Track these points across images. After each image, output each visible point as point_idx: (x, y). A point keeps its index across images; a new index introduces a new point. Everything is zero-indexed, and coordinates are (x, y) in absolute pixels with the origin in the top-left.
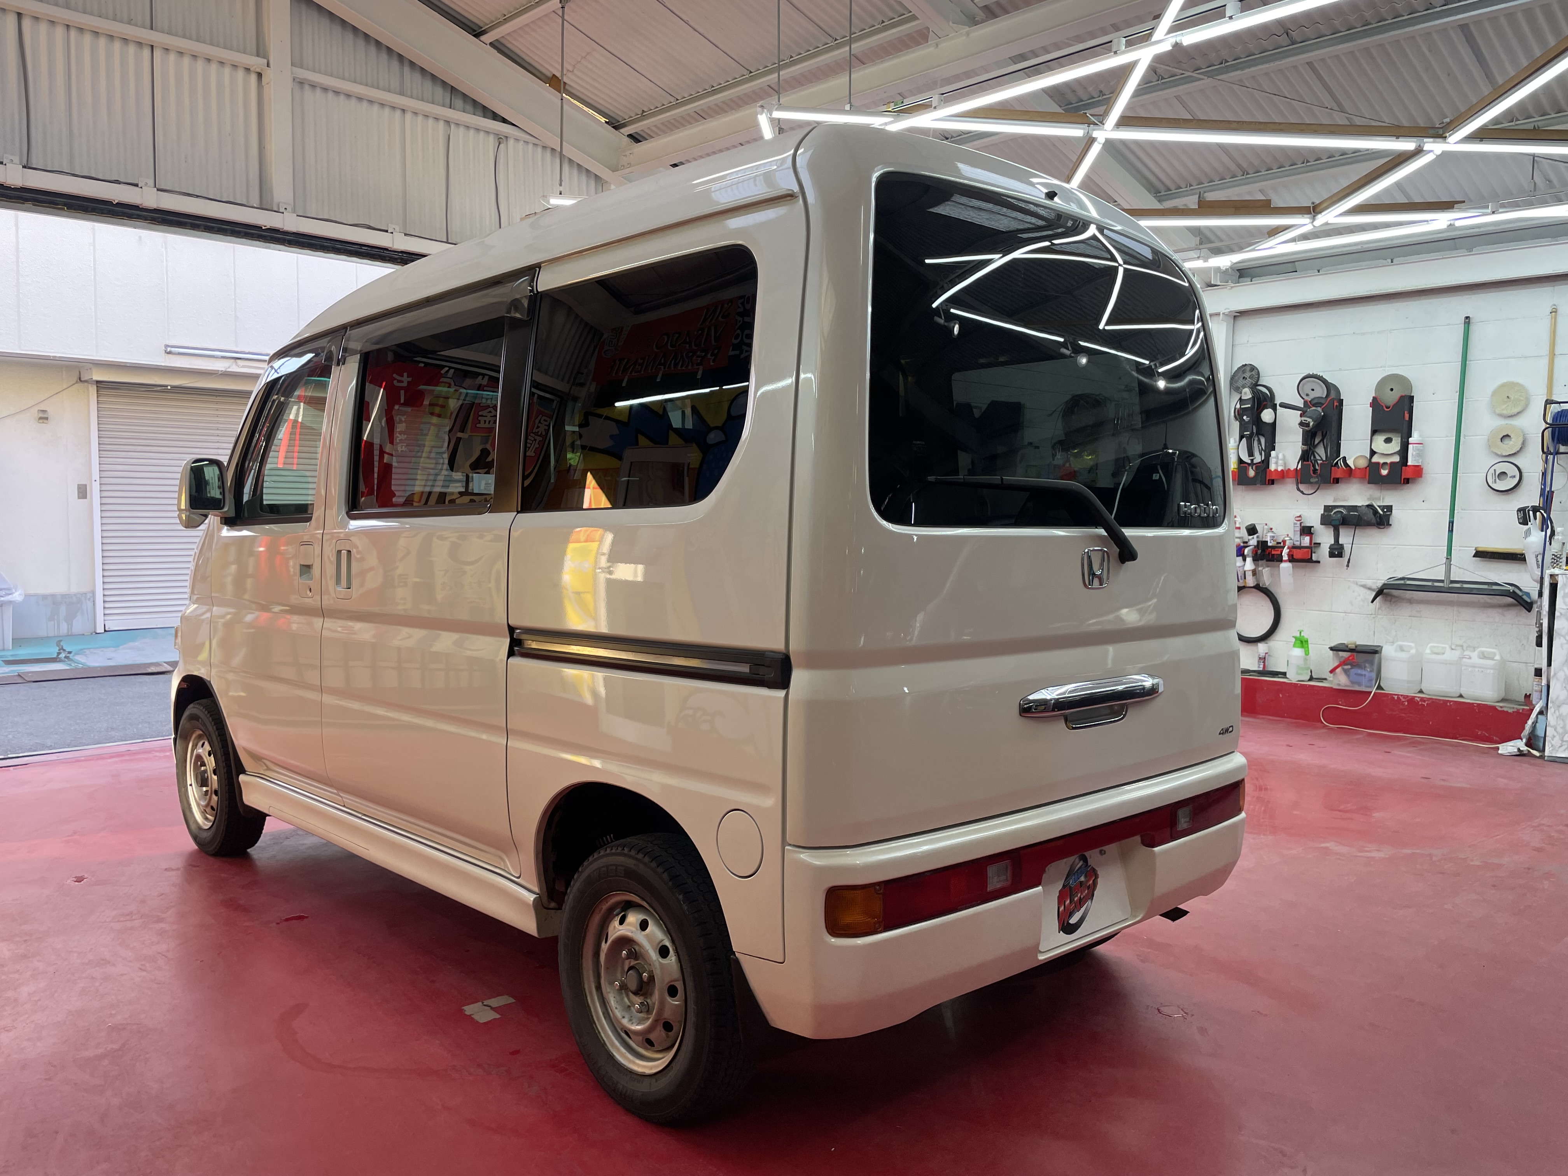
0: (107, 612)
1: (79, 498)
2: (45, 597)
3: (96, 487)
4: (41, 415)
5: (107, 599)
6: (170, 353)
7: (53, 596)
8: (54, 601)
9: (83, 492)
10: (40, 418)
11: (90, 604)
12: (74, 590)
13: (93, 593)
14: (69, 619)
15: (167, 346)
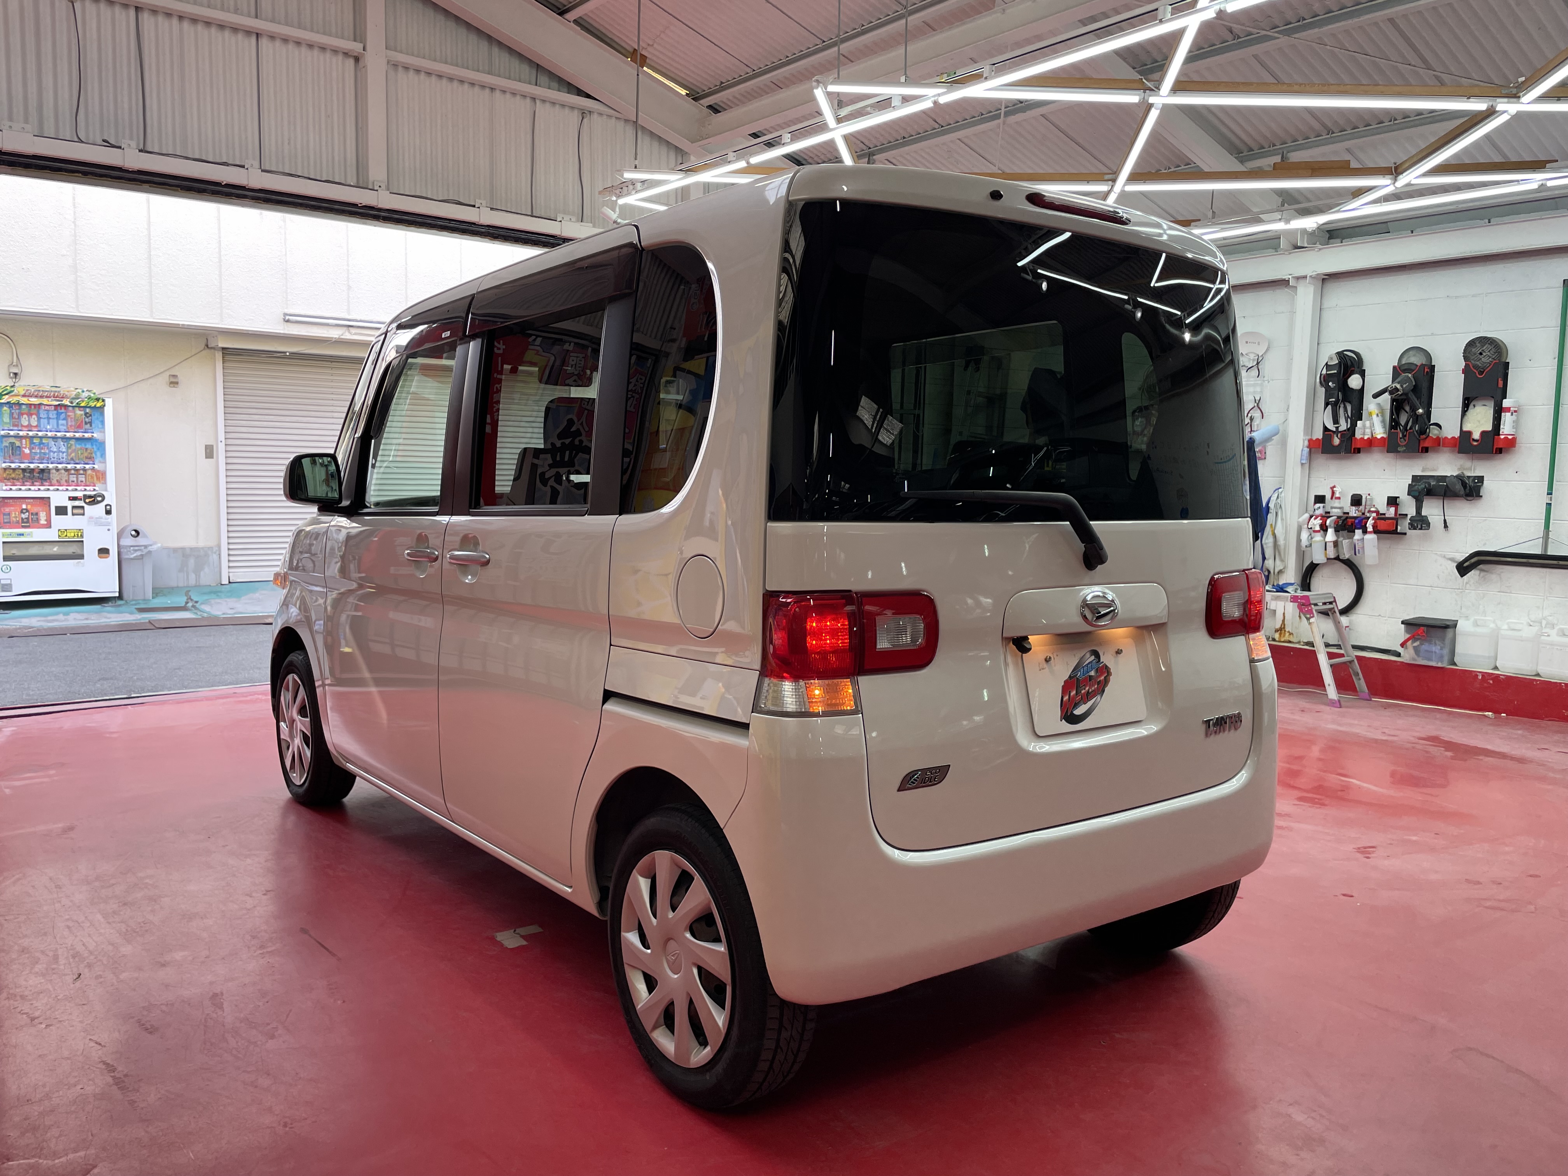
0: (231, 564)
1: (207, 458)
2: (175, 550)
3: (221, 447)
4: (172, 380)
5: (231, 552)
6: (288, 321)
7: (183, 549)
8: (184, 554)
9: (209, 452)
10: (171, 383)
11: (215, 557)
12: (201, 544)
13: (219, 546)
14: (198, 570)
15: (285, 314)
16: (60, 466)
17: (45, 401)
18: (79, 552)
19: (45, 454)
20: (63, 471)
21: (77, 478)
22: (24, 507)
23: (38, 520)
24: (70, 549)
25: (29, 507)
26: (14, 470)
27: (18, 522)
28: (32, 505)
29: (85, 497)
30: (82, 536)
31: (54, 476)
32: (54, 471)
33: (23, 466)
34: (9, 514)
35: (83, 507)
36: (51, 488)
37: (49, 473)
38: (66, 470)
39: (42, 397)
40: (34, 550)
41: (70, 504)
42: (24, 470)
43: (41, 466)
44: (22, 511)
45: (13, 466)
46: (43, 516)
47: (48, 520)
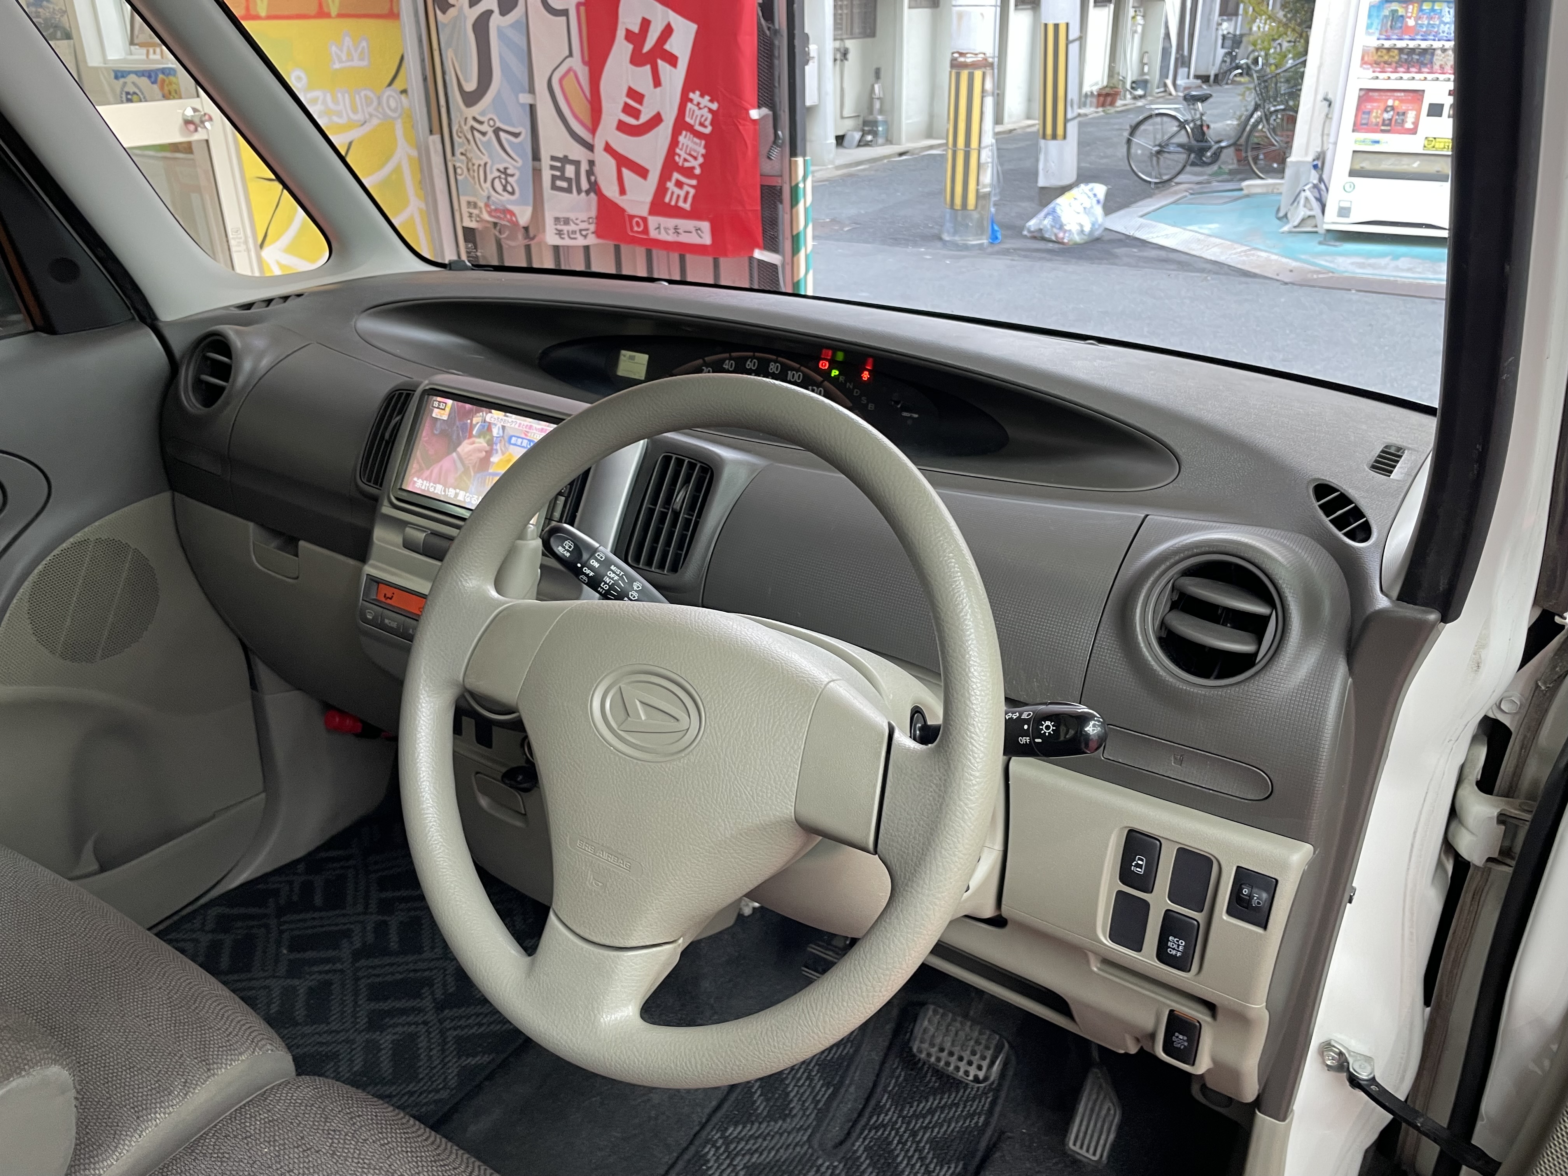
22: (1390, 103)
23: (1403, 122)
25: (1397, 103)
26: (1388, 50)
27: (1377, 124)
28: (1402, 101)
32: (1439, 52)
33: (1401, 44)
34: (1369, 113)
36: (1430, 77)
37: (1434, 53)
40: (1386, 165)
42: (1401, 50)
44: (1386, 111)
45: (1387, 44)
46: (1411, 116)
47: (1416, 124)
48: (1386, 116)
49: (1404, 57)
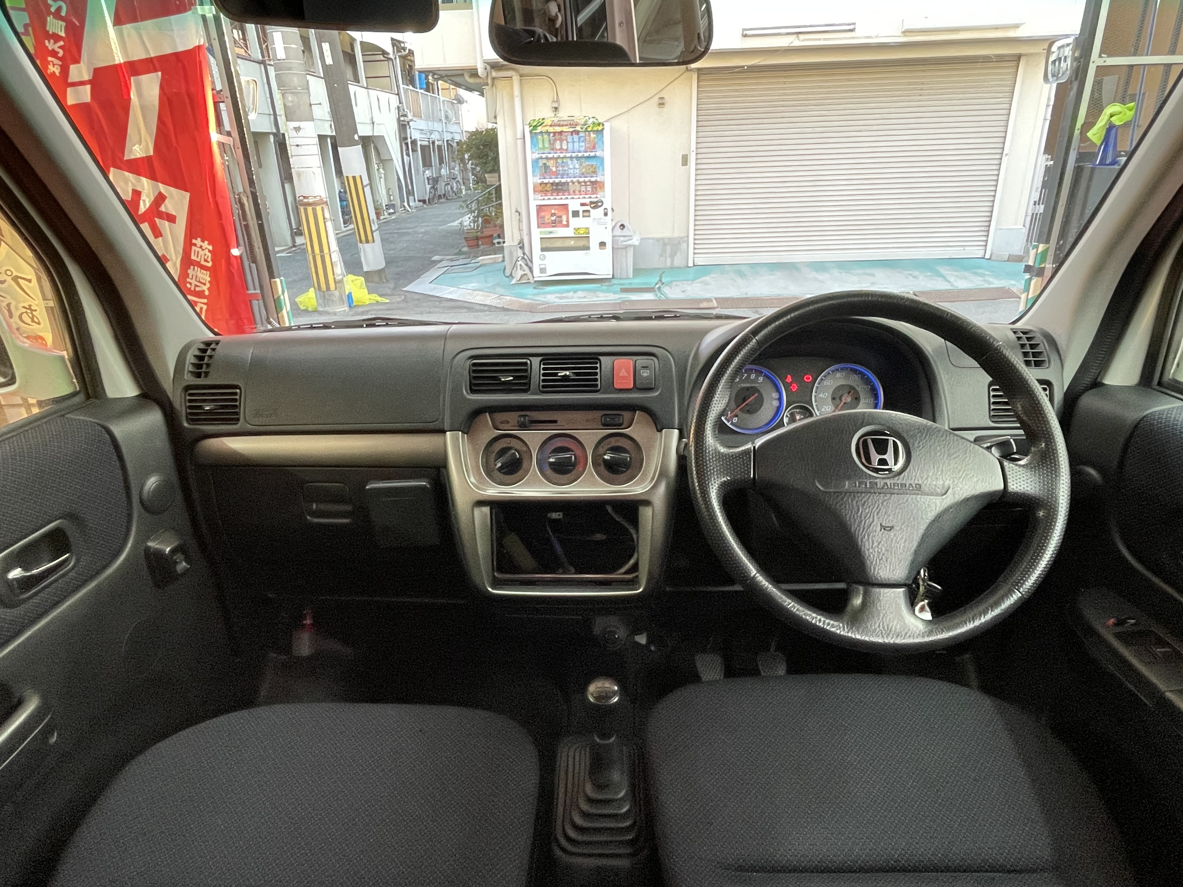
0: (696, 251)
1: (683, 165)
2: (658, 240)
3: (692, 156)
4: (660, 102)
5: (696, 242)
6: (745, 36)
7: (663, 239)
8: (664, 243)
9: (685, 161)
10: (660, 104)
11: (685, 245)
12: (676, 235)
13: (688, 237)
14: (673, 255)
15: (744, 30)
16: (575, 180)
17: (565, 129)
18: (587, 245)
19: (565, 170)
20: (576, 184)
21: (586, 188)
22: (553, 211)
23: (561, 222)
24: (581, 243)
25: (556, 212)
26: (546, 184)
27: (549, 223)
28: (559, 211)
29: (591, 203)
30: (588, 233)
31: (572, 187)
32: (571, 184)
33: (551, 181)
34: (544, 217)
35: (589, 211)
36: (569, 197)
37: (568, 185)
38: (579, 182)
39: (562, 126)
40: (559, 244)
41: (581, 209)
42: (552, 184)
43: (563, 180)
44: (552, 216)
45: (546, 181)
46: (564, 218)
47: (568, 221)
48: (553, 218)
49: (554, 187)
